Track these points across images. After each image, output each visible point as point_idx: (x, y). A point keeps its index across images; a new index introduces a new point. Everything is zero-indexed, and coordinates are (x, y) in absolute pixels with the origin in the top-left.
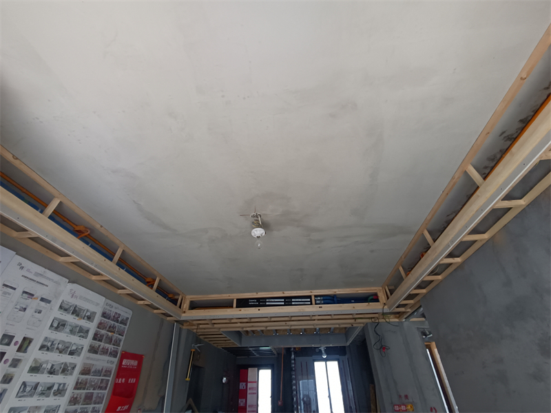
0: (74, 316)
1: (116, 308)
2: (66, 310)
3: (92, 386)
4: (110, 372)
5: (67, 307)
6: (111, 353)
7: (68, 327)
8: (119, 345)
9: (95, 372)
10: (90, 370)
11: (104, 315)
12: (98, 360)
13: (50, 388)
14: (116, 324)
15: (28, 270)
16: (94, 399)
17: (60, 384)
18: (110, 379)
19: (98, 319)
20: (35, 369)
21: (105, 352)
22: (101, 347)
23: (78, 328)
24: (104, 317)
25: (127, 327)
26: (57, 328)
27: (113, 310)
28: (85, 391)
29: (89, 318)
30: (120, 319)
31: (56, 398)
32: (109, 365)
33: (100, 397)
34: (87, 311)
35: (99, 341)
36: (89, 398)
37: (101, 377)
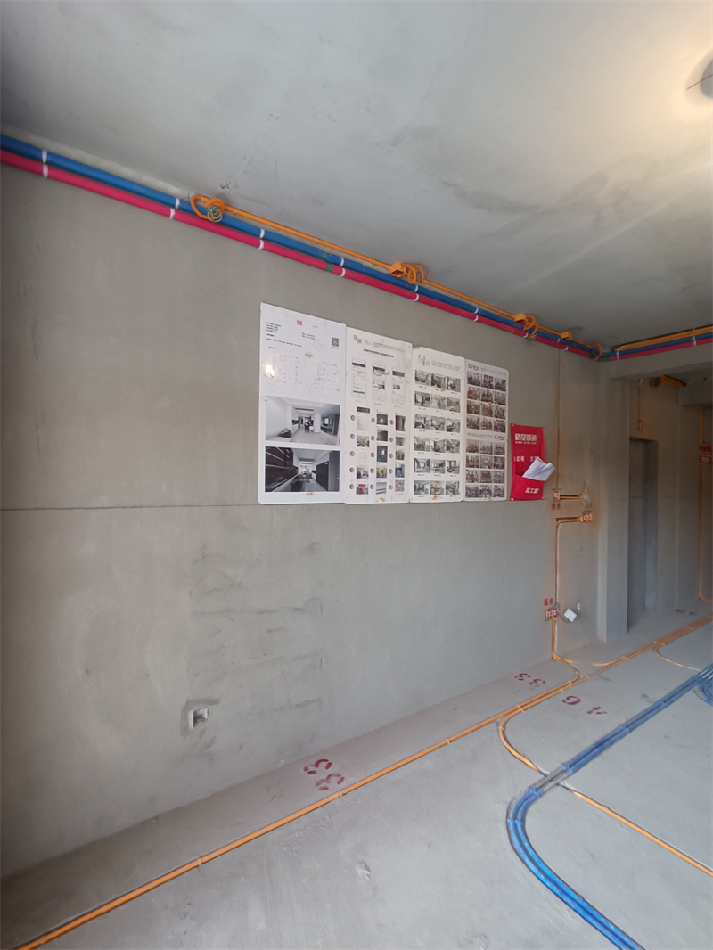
0: (435, 388)
1: (483, 370)
2: (423, 381)
3: (486, 464)
4: (503, 449)
5: (423, 378)
6: (495, 427)
7: (434, 401)
8: (503, 417)
9: (484, 449)
10: (476, 447)
11: (470, 381)
12: (482, 436)
13: (442, 465)
14: (491, 391)
15: (366, 342)
16: (493, 478)
17: (450, 462)
18: (506, 456)
19: (464, 386)
20: (420, 447)
21: (488, 426)
22: (481, 420)
23: (445, 401)
24: (472, 383)
25: (507, 393)
26: (423, 403)
27: (479, 372)
28: (480, 469)
29: (453, 387)
30: (493, 383)
31: (451, 474)
32: (498, 441)
33: (500, 476)
34: (448, 379)
35: (475, 413)
36: (486, 476)
37: (494, 455)
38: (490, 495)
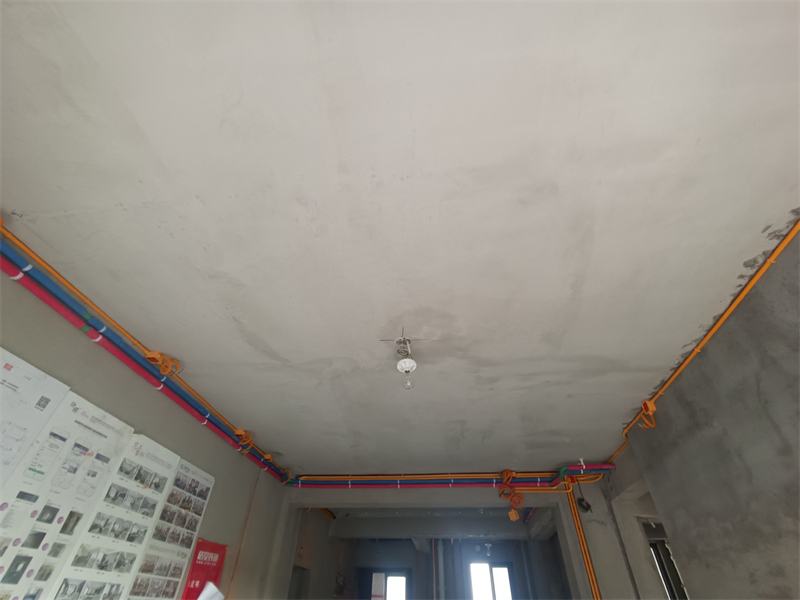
0: (137, 483)
1: (193, 473)
2: (127, 473)
3: (154, 590)
4: (181, 570)
5: (129, 469)
6: (183, 540)
7: (129, 498)
8: (194, 529)
9: (160, 569)
10: (153, 566)
11: (178, 482)
12: (165, 551)
13: (98, 591)
14: (193, 497)
15: (84, 414)
17: (112, 586)
18: (180, 580)
19: (169, 487)
20: (81, 561)
21: (175, 538)
22: (171, 531)
23: (142, 501)
24: (177, 485)
25: (206, 502)
26: (114, 500)
27: (190, 475)
29: (158, 487)
30: (198, 490)
32: (179, 560)
34: (156, 476)
35: (168, 521)
37: (168, 578)
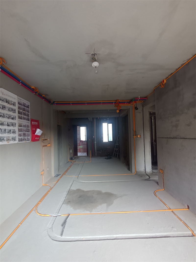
0: (7, 104)
1: (23, 101)
2: (3, 101)
3: (24, 131)
4: (29, 126)
5: (3, 99)
6: (27, 119)
7: (7, 108)
8: (29, 116)
10: (21, 125)
11: (19, 103)
13: (10, 131)
14: (25, 108)
16: (26, 135)
17: (13, 130)
18: (30, 128)
19: (17, 105)
21: (24, 119)
22: (23, 117)
23: (11, 109)
24: (19, 104)
25: (30, 109)
26: (2, 108)
27: (22, 101)
28: (22, 132)
29: (14, 104)
31: (13, 134)
32: (28, 124)
33: (28, 134)
34: (12, 101)
35: (21, 114)
36: (24, 135)
37: (26, 128)
38: (26, 140)
